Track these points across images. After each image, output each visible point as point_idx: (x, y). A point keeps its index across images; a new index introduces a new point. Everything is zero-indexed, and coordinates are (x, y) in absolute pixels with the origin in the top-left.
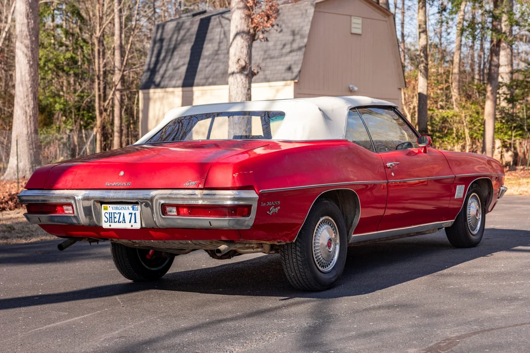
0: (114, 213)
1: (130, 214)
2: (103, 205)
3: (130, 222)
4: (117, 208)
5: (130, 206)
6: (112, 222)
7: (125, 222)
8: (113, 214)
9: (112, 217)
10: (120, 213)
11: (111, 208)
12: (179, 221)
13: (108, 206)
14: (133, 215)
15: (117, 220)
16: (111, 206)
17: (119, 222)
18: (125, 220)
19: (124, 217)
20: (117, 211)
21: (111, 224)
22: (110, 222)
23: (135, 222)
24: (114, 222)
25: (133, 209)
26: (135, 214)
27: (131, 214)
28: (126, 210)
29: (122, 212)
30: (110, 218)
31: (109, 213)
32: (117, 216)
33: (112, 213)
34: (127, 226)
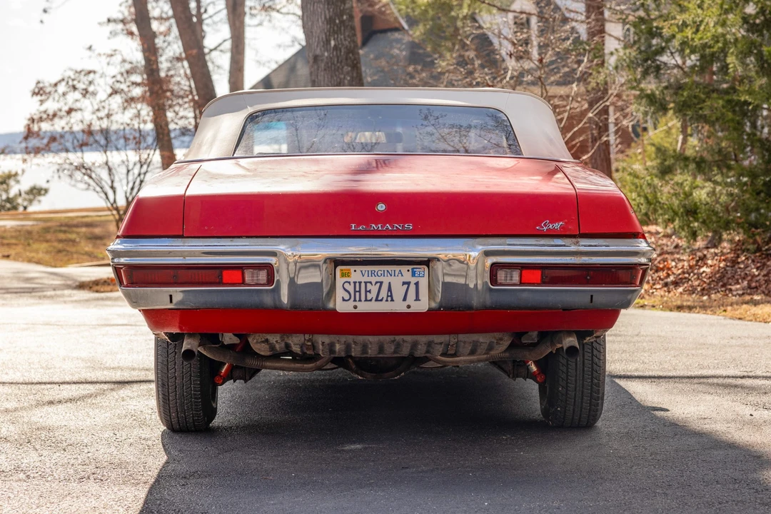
0: (366, 283)
1: (404, 283)
2: (339, 268)
3: (405, 299)
4: (373, 273)
5: (404, 269)
6: (360, 300)
7: (392, 300)
8: (363, 285)
9: (360, 291)
10: (381, 283)
11: (357, 274)
12: (525, 295)
13: (352, 268)
14: (412, 288)
15: (373, 295)
16: (359, 268)
17: (377, 300)
18: (391, 296)
19: (390, 289)
20: (374, 279)
21: (357, 303)
22: (355, 300)
23: (417, 299)
24: (366, 300)
25: (413, 275)
26: (417, 284)
27: (408, 283)
28: (397, 278)
29: (386, 280)
30: (355, 292)
31: (355, 283)
32: (374, 289)
33: (360, 283)
34: (398, 306)
